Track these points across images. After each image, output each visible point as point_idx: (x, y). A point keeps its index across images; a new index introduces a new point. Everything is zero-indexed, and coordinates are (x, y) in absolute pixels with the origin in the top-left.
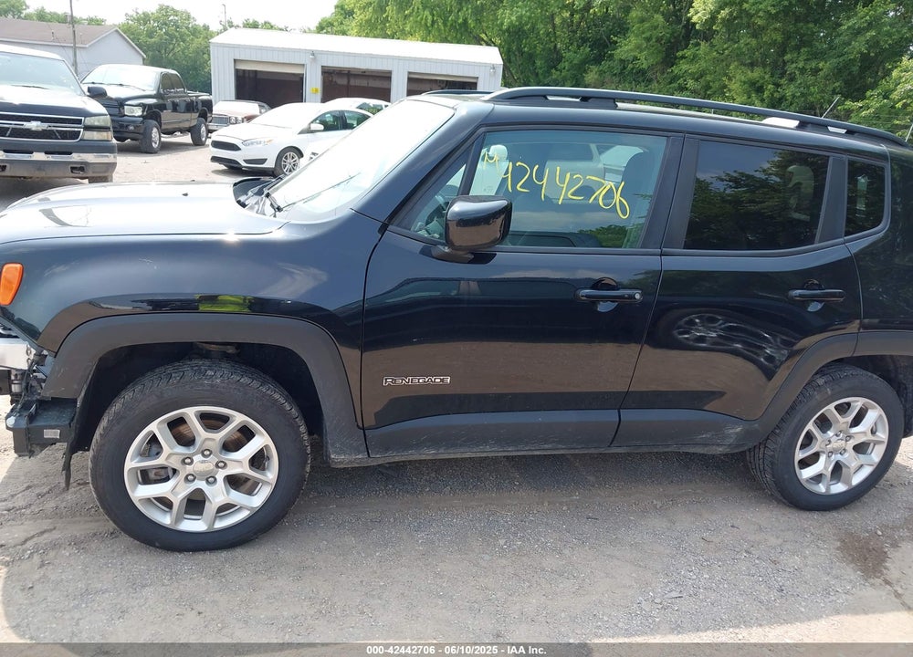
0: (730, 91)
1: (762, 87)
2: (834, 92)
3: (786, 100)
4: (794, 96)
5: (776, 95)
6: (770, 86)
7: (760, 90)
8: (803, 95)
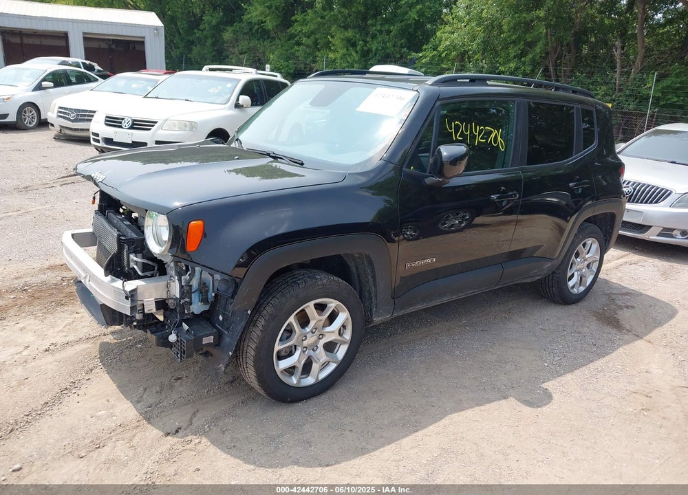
0: (334, 45)
1: (355, 42)
2: (402, 47)
3: (372, 52)
4: (377, 50)
5: (365, 48)
6: (361, 42)
7: (354, 45)
8: (383, 48)
